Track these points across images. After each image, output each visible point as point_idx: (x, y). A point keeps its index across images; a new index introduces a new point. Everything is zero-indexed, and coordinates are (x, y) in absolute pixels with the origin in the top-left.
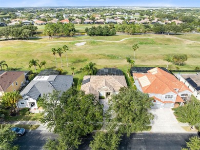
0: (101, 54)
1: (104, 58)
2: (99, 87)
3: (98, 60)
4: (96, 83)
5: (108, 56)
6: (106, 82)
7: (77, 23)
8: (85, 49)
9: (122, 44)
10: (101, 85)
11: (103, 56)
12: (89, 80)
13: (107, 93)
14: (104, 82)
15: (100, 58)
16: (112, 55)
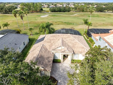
0: (59, 22)
1: (62, 24)
2: (53, 47)
3: (57, 25)
4: (50, 42)
5: (65, 23)
6: (63, 41)
7: (45, 7)
8: (47, 19)
9: (76, 17)
10: (57, 44)
11: (61, 23)
12: (43, 39)
13: (64, 55)
14: (61, 41)
15: (58, 24)
16: (68, 22)
